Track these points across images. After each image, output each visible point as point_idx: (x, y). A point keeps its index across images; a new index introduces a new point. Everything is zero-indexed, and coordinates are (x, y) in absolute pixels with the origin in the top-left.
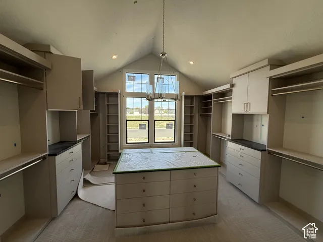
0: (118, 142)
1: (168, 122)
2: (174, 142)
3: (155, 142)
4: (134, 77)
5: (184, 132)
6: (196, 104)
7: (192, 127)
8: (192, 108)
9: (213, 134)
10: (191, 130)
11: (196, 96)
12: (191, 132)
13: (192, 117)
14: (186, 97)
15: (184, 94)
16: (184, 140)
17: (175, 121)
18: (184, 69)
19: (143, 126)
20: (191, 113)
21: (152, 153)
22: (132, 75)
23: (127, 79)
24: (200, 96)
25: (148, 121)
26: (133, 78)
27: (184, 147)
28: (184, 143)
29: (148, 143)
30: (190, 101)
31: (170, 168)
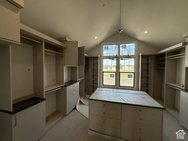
0: (98, 84)
1: (129, 74)
2: (134, 87)
3: (120, 86)
4: (108, 47)
5: (141, 81)
6: (152, 62)
7: (148, 77)
8: (148, 64)
9: (166, 84)
10: (147, 80)
11: (151, 55)
12: (147, 81)
13: (148, 71)
14: (142, 56)
15: (141, 54)
16: (141, 87)
17: (134, 73)
18: (141, 37)
19: (112, 76)
20: (148, 67)
21: (113, 91)
23: (104, 49)
24: (155, 55)
25: (116, 72)
27: (141, 91)
28: (141, 89)
29: (115, 86)
30: (146, 59)
31: (121, 102)
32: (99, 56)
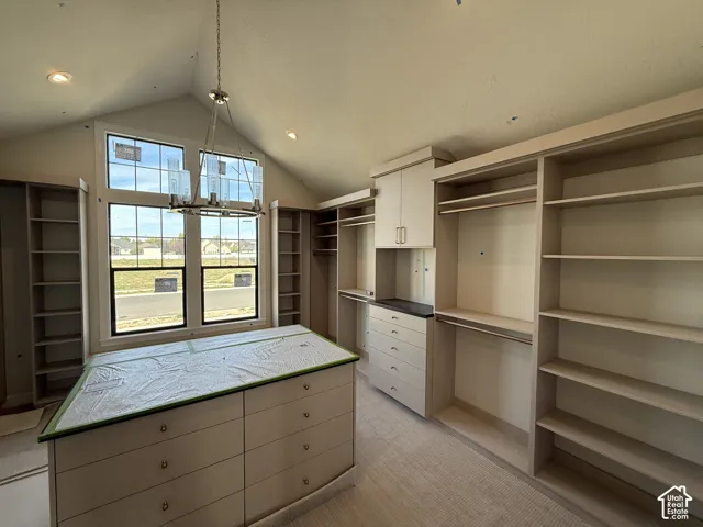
0: (80, 335)
1: (239, 271)
2: (257, 317)
3: (204, 323)
5: (279, 293)
6: (304, 230)
7: (296, 279)
8: (295, 236)
9: (340, 293)
10: (296, 288)
11: (304, 211)
12: (294, 292)
13: (296, 257)
14: (281, 211)
15: (276, 204)
16: (280, 312)
17: (256, 267)
18: (275, 149)
20: (295, 248)
21: (193, 351)
22: (131, 143)
24: (311, 213)
25: (184, 269)
26: (132, 152)
27: (280, 325)
28: (280, 317)
29: (184, 325)
30: (290, 221)
31: (243, 384)
32: (82, 184)
